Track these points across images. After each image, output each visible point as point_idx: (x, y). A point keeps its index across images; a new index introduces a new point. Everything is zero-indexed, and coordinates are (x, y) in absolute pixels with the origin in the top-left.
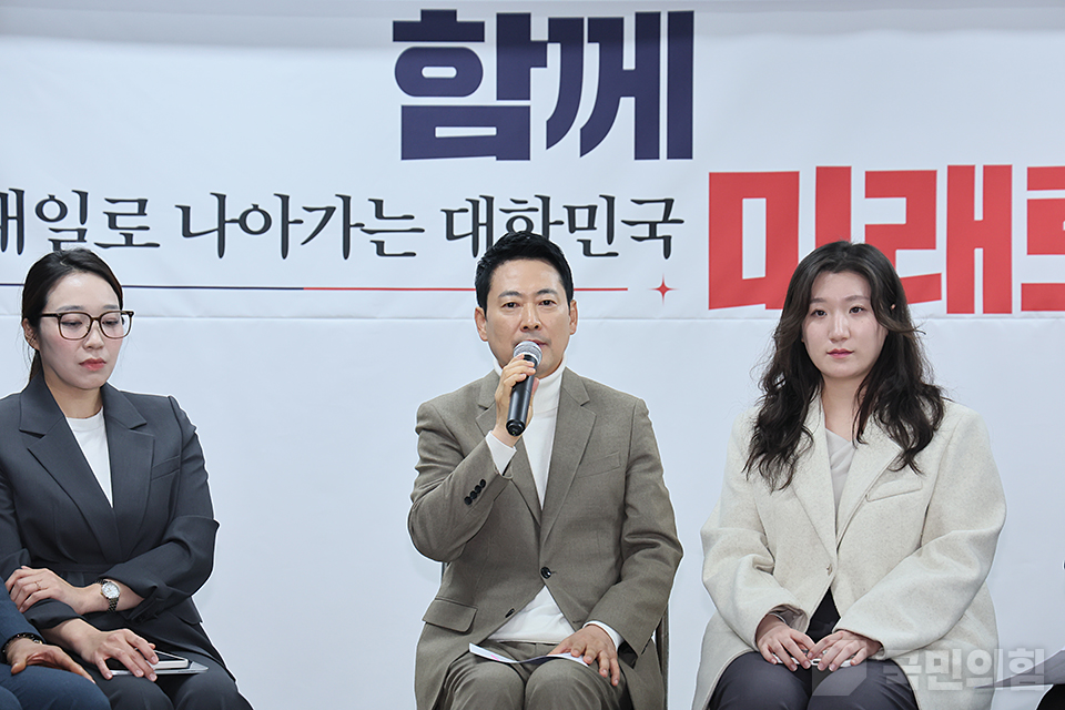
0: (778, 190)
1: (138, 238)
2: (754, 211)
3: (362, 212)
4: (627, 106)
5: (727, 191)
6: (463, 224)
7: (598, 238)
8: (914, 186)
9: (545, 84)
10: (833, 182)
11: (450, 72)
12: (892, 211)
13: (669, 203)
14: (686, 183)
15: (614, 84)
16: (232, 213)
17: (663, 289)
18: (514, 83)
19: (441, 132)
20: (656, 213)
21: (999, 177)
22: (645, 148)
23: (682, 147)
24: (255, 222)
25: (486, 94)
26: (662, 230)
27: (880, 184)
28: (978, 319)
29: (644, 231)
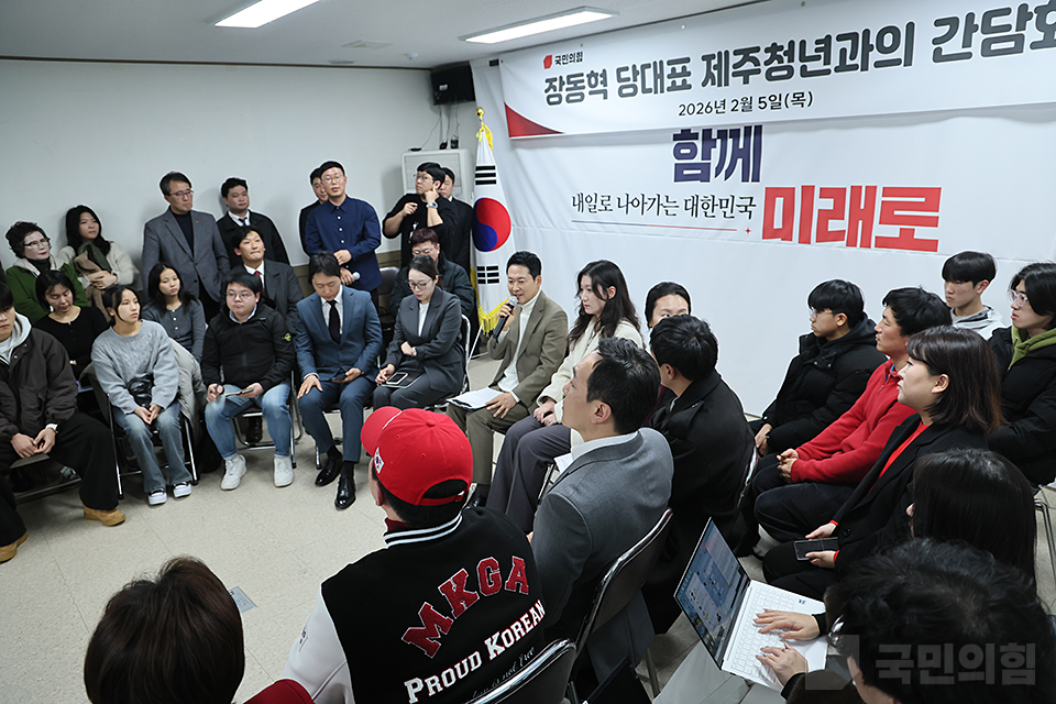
0: (788, 193)
1: (609, 208)
2: (779, 202)
3: (663, 200)
4: (740, 161)
5: (771, 194)
6: (690, 205)
7: (728, 210)
8: (836, 194)
9: (716, 153)
10: (808, 191)
11: (688, 151)
12: (828, 204)
13: (752, 199)
14: (757, 191)
15: (736, 153)
16: (630, 200)
17: (748, 231)
18: (706, 155)
19: (686, 172)
20: (747, 202)
21: (871, 190)
22: (745, 179)
23: (756, 179)
24: (636, 203)
25: (698, 159)
26: (749, 208)
27: (825, 193)
28: (857, 249)
29: (743, 209)
